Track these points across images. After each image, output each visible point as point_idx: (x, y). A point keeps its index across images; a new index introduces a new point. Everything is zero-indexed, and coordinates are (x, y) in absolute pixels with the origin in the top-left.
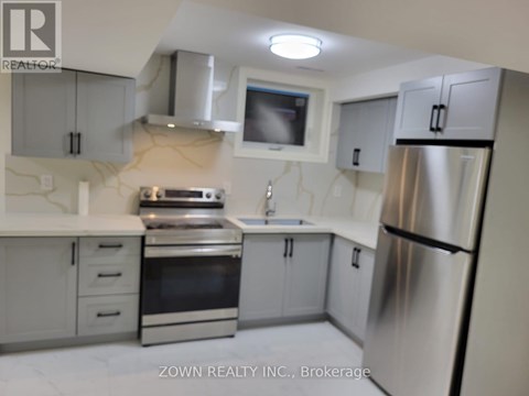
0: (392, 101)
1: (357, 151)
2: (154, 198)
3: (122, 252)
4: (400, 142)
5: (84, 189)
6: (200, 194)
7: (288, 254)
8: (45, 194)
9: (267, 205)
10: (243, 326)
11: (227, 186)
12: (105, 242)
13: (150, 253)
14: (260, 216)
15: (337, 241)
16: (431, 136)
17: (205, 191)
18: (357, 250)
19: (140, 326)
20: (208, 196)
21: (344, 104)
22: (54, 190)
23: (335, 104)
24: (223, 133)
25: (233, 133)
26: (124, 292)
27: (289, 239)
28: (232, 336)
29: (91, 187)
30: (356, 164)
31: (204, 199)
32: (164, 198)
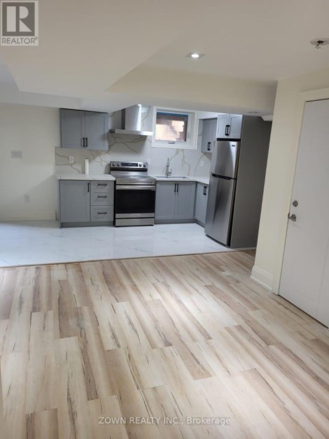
0: (214, 120)
1: (209, 143)
2: (116, 166)
3: (107, 187)
4: (218, 139)
5: (87, 162)
6: (137, 165)
7: (176, 190)
8: (71, 165)
9: (167, 170)
10: (157, 223)
11: (149, 161)
12: (100, 183)
13: (118, 187)
14: (164, 176)
15: (198, 185)
16: (226, 137)
17: (139, 163)
18: (205, 187)
19: (115, 218)
20: (140, 166)
21: (205, 120)
22: (75, 163)
23: (200, 120)
24: (146, 136)
25: (151, 136)
26: (108, 204)
27: (177, 184)
28: (152, 225)
29: (89, 162)
30: (209, 150)
31: (139, 167)
32: (120, 166)
